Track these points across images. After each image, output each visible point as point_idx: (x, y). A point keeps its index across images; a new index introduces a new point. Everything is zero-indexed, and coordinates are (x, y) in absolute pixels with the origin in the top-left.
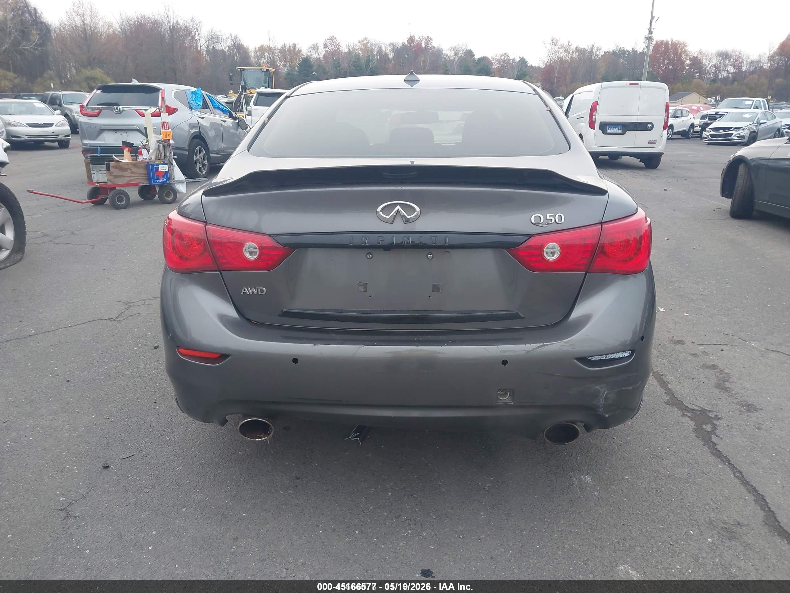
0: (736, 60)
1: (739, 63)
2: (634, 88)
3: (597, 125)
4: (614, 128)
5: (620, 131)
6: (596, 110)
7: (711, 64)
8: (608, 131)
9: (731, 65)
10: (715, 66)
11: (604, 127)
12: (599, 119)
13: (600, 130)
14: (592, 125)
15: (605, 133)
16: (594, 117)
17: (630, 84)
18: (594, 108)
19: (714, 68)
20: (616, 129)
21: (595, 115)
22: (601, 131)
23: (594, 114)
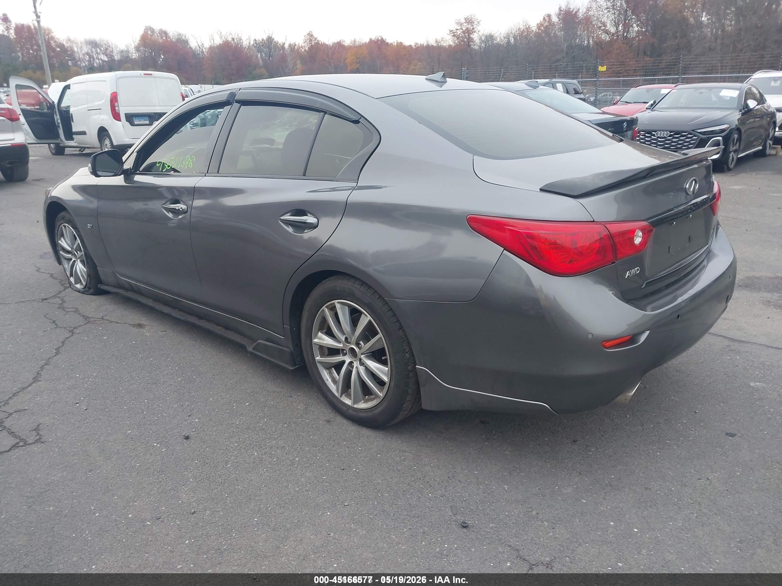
0: (106, 49)
1: (110, 52)
2: (148, 79)
3: (123, 117)
4: (141, 120)
5: (147, 122)
6: (117, 101)
7: (83, 52)
8: (136, 123)
9: (103, 54)
10: (88, 54)
11: (130, 118)
12: (123, 110)
13: (127, 121)
14: (116, 116)
15: (132, 124)
16: (117, 108)
17: (144, 74)
18: (114, 99)
19: (88, 56)
20: (143, 120)
21: (118, 106)
22: (128, 123)
23: (116, 104)
